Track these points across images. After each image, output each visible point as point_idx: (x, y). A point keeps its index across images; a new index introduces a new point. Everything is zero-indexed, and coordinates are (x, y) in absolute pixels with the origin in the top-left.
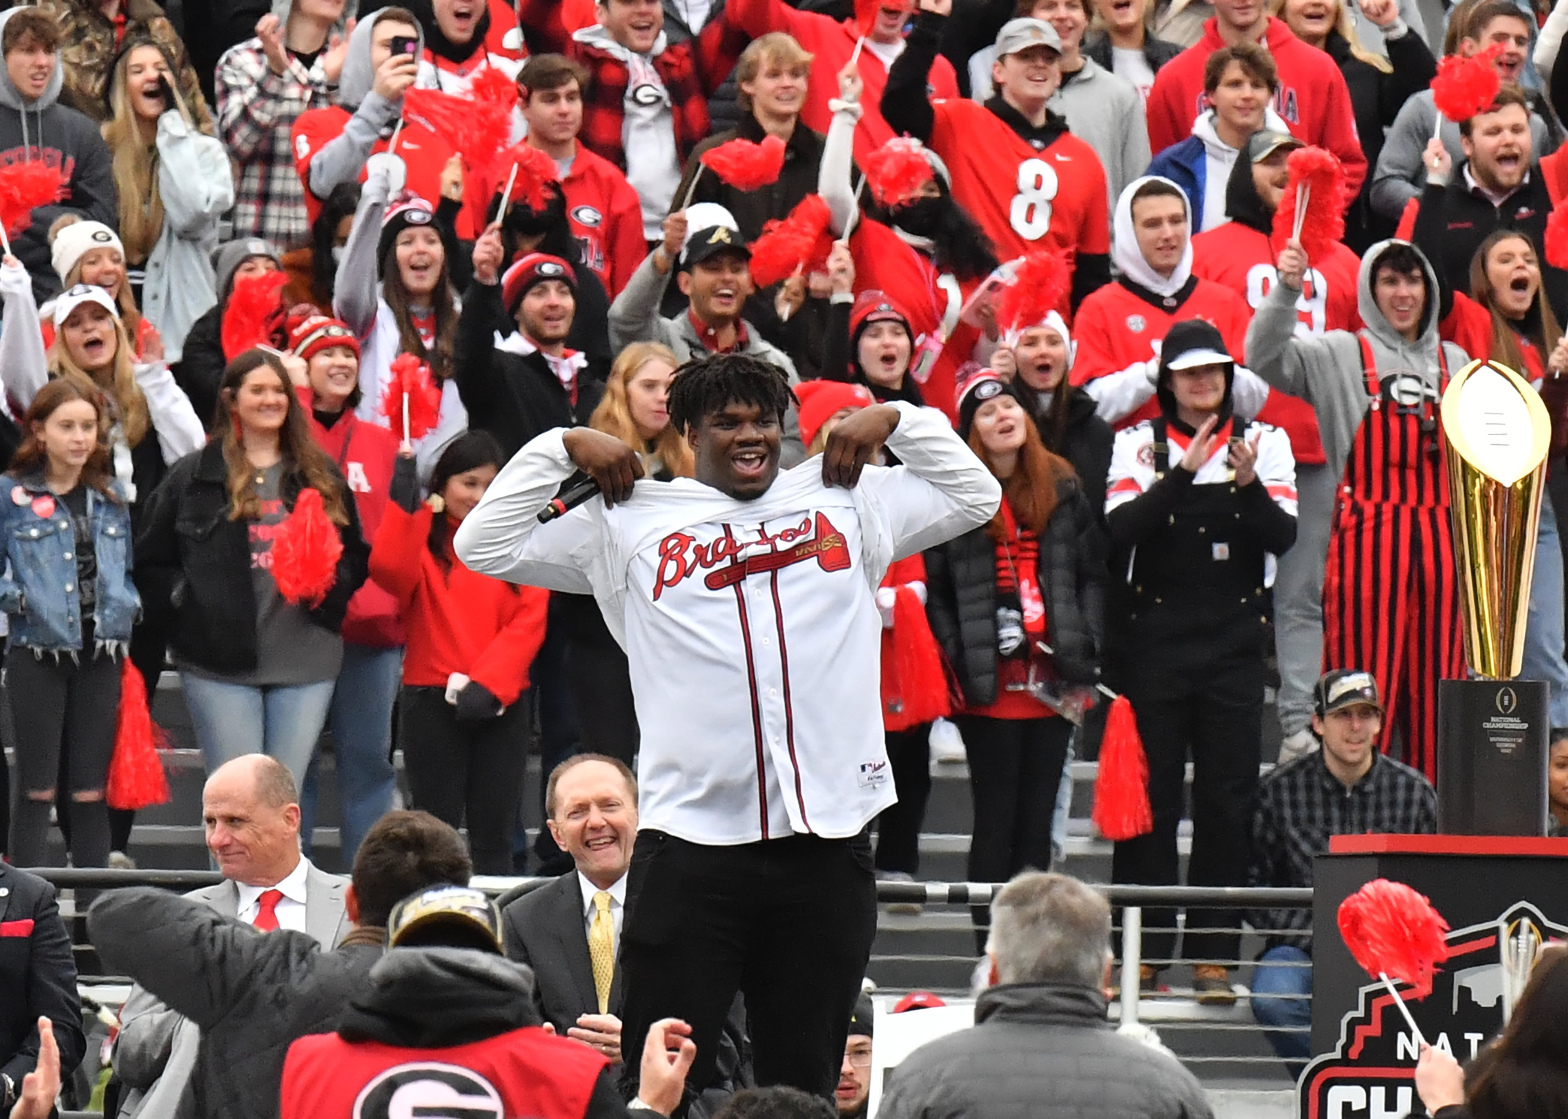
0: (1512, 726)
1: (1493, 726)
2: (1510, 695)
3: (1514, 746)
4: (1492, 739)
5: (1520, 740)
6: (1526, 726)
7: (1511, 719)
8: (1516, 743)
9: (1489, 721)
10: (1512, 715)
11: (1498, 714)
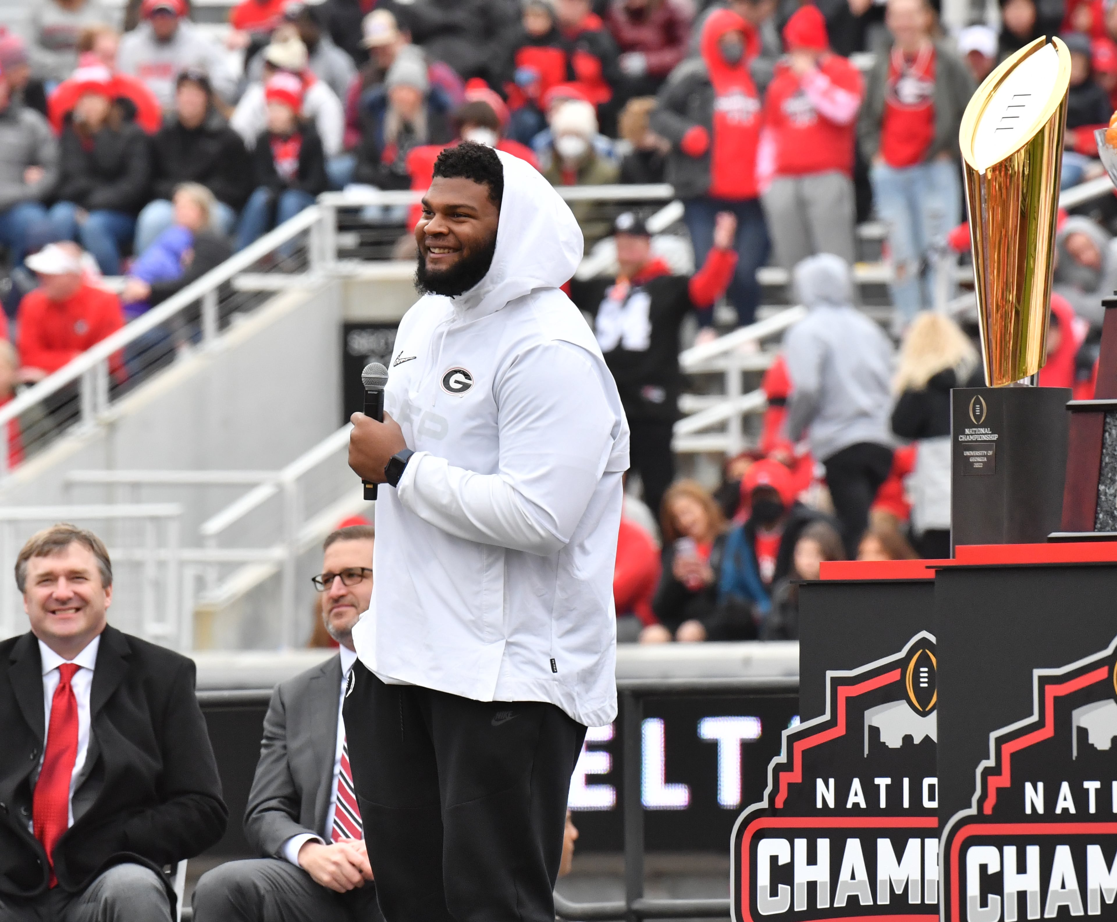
0: (984, 438)
1: (969, 438)
2: (980, 404)
3: (985, 459)
4: (967, 453)
5: (990, 453)
6: (995, 437)
7: (982, 430)
8: (987, 456)
9: (963, 433)
10: (982, 426)
11: (972, 426)
